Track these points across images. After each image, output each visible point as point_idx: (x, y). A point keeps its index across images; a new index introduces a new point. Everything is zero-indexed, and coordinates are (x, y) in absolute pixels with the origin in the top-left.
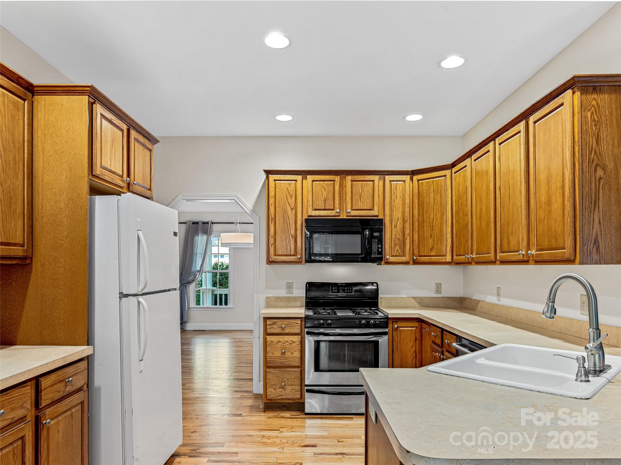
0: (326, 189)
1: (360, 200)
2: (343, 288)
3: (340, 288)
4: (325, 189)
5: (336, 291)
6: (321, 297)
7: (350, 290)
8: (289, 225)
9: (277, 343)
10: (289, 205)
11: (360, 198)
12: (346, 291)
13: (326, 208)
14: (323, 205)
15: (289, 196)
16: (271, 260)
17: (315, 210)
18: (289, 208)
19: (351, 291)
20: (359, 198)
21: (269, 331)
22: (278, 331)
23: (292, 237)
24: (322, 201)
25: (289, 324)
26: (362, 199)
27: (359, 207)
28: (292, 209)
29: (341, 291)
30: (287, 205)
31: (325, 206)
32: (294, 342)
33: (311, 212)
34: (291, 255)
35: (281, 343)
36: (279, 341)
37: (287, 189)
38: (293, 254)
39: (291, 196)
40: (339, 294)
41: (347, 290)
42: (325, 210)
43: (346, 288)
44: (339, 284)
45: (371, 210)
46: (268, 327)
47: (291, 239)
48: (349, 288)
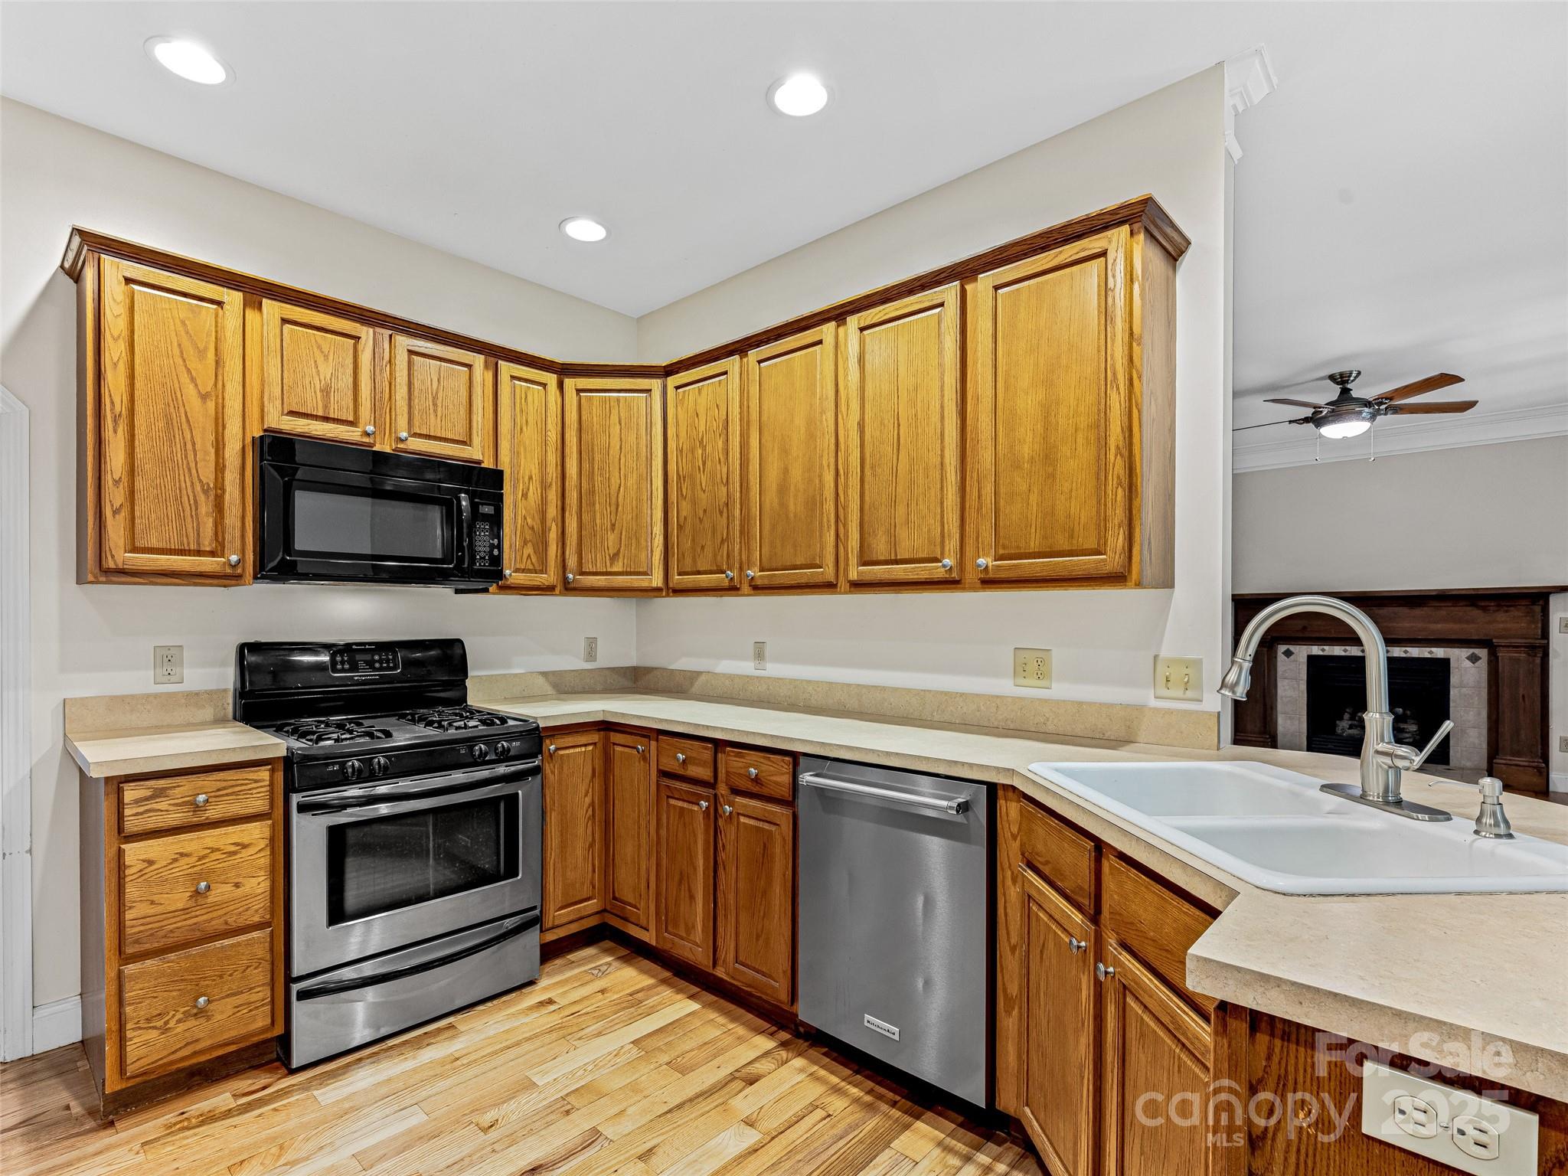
0: (331, 358)
1: (435, 411)
2: (368, 657)
3: (358, 657)
4: (326, 357)
5: (347, 666)
6: (299, 688)
7: (388, 661)
8: (189, 446)
9: (175, 860)
10: (193, 380)
11: (435, 405)
12: (377, 665)
13: (332, 416)
14: (320, 403)
15: (190, 351)
16: (112, 565)
17: (292, 413)
18: (190, 391)
19: (391, 665)
20: (431, 404)
21: (132, 825)
22: (175, 818)
23: (206, 492)
24: (315, 392)
25: (225, 788)
26: (439, 409)
27: (432, 430)
28: (204, 397)
29: (361, 665)
30: (185, 378)
31: (326, 407)
32: (245, 846)
33: (276, 418)
34: (199, 553)
35: (192, 860)
36: (182, 855)
37: (183, 323)
38: (208, 549)
39: (202, 353)
40: (356, 676)
41: (380, 661)
42: (326, 419)
43: (377, 657)
44: (354, 647)
45: (463, 443)
46: (127, 812)
47: (202, 498)
48: (387, 655)
